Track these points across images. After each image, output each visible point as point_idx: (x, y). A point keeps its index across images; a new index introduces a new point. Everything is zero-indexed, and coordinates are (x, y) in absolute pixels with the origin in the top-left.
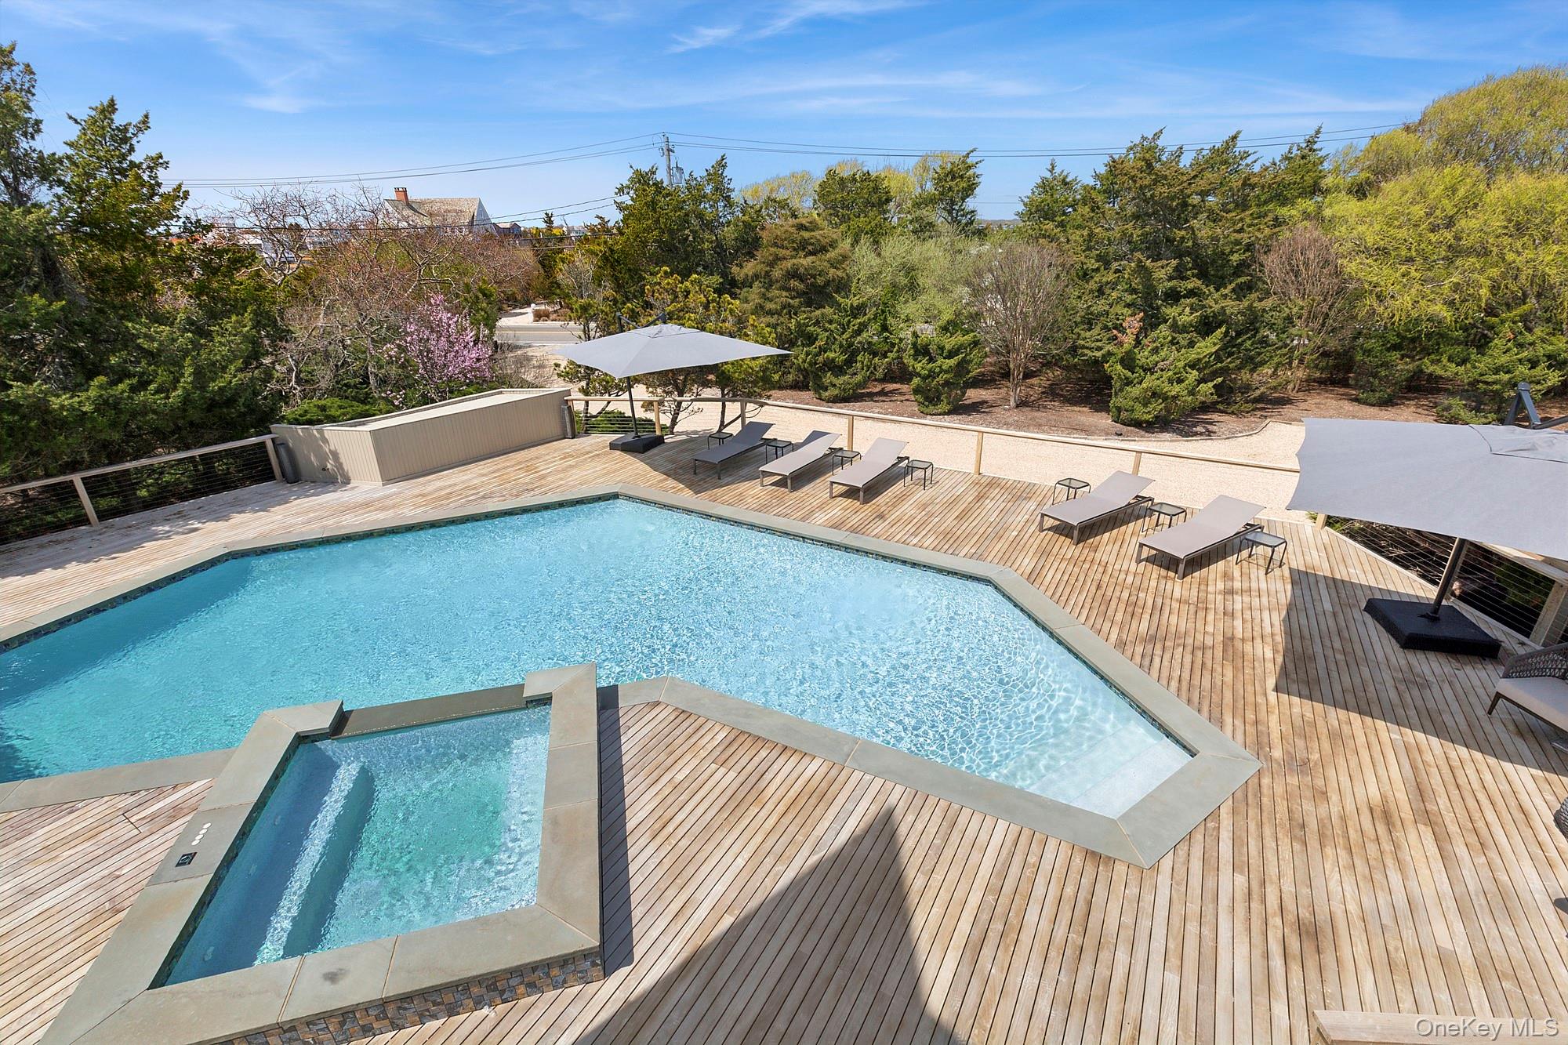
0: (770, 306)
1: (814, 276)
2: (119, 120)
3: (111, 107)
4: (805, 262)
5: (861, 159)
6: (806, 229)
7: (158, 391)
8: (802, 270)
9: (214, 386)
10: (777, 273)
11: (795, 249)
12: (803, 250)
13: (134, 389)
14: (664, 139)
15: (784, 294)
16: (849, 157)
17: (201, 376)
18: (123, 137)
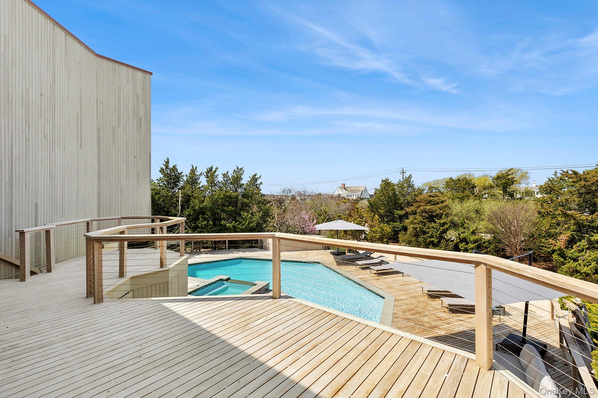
0: (415, 221)
1: (432, 212)
2: (256, 177)
3: (256, 175)
4: (428, 207)
5: (472, 173)
6: (433, 197)
7: (242, 225)
8: (427, 210)
9: (251, 225)
10: (418, 211)
11: (426, 203)
12: (430, 203)
13: (239, 224)
14: (402, 169)
15: (421, 217)
16: (467, 172)
17: (249, 224)
18: (256, 180)
